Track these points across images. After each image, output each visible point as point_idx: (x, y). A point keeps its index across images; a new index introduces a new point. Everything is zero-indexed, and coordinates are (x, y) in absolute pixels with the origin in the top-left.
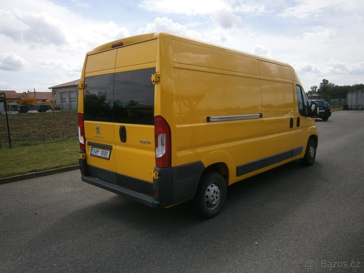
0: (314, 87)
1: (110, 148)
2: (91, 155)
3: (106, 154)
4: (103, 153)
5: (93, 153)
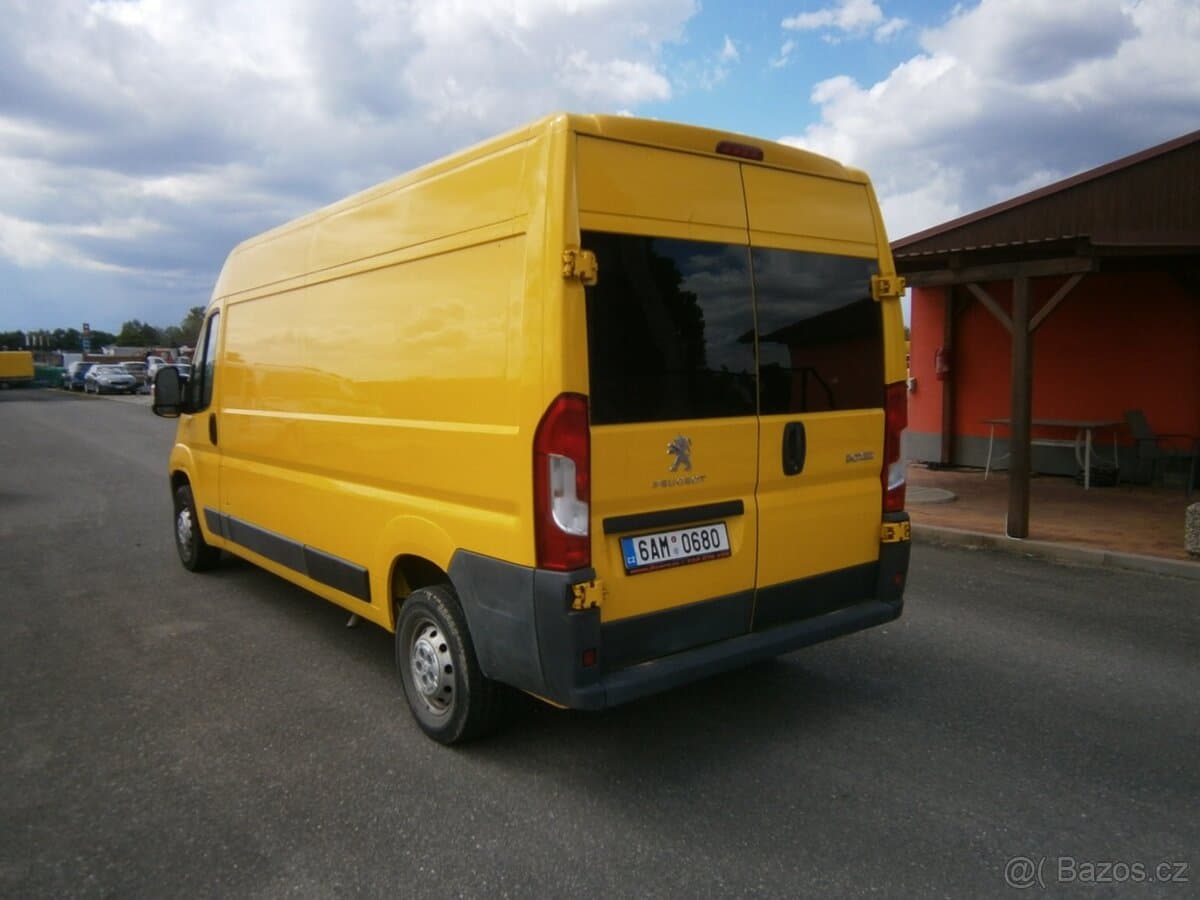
2: (631, 571)
3: (710, 538)
4: (694, 541)
5: (640, 562)
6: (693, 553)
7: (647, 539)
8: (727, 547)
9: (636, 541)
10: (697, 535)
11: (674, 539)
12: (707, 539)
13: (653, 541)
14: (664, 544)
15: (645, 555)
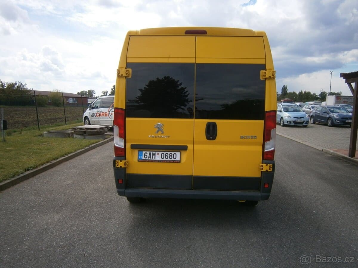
0: (105, 92)
1: (185, 148)
2: (140, 160)
3: (173, 156)
4: (166, 156)
5: (143, 158)
6: (165, 159)
7: (148, 153)
8: (179, 159)
9: (144, 152)
10: (168, 154)
11: (158, 154)
12: (171, 156)
13: (150, 154)
14: (154, 155)
15: (146, 157)
